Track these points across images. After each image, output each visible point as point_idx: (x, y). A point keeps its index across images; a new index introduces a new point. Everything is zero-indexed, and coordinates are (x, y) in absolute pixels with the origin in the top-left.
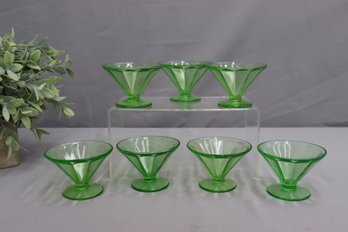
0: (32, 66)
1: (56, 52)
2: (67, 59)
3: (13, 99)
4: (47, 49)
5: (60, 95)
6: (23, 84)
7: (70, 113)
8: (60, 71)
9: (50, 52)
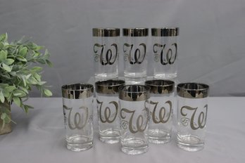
8: (42, 62)
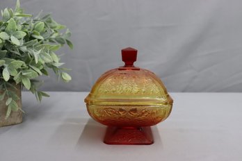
0: (36, 36)
1: (58, 26)
2: (68, 31)
3: (14, 61)
4: (50, 22)
5: (59, 62)
6: (24, 49)
7: (67, 77)
9: (53, 25)
